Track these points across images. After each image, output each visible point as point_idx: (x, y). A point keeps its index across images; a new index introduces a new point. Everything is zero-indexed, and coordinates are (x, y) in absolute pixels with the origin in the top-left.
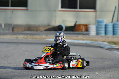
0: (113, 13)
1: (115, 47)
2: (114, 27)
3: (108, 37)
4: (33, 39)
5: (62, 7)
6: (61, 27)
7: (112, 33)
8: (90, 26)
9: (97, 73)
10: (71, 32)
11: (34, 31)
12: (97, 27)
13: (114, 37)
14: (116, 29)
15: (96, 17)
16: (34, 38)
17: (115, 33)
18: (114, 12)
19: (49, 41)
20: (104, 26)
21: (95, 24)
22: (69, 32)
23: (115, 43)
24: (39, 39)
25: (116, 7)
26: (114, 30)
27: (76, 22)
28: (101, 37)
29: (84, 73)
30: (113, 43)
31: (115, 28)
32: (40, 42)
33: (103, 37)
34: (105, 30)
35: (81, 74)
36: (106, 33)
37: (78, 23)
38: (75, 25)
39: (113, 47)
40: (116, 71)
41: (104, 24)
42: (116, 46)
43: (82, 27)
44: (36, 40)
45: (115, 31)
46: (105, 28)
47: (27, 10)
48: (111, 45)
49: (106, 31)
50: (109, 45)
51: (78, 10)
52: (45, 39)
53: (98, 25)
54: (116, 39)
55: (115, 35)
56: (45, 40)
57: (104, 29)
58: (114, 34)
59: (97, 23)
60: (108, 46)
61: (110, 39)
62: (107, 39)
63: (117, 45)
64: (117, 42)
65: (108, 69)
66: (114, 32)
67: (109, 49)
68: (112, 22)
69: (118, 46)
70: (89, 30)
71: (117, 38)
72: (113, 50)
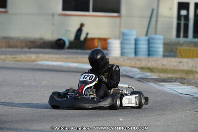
0: (148, 20)
1: (151, 76)
2: (149, 44)
3: (139, 60)
4: (15, 61)
5: (64, 9)
6: (62, 42)
7: (147, 53)
8: (110, 41)
9: (121, 119)
10: (79, 51)
11: (16, 47)
12: (122, 43)
13: (149, 61)
14: (152, 47)
15: (120, 26)
16: (16, 59)
17: (151, 53)
18: (151, 18)
19: (42, 65)
20: (133, 42)
21: (119, 38)
22: (74, 51)
23: (151, 70)
24: (25, 61)
25: (153, 10)
26: (149, 47)
27: (87, 34)
28: (128, 59)
29: (100, 119)
30: (148, 70)
31: (151, 45)
32: (27, 66)
33: (132, 59)
34: (136, 48)
35: (94, 120)
36: (136, 53)
37: (89, 36)
38: (86, 39)
39: (148, 76)
40: (152, 116)
41: (134, 37)
42: (153, 74)
43: (98, 42)
44: (20, 63)
45: (151, 49)
46: (136, 44)
47: (6, 12)
48: (144, 73)
49: (137, 50)
50: (141, 72)
51: (91, 13)
52: (35, 61)
53: (124, 39)
54: (153, 63)
55: (151, 57)
56: (34, 63)
57: (133, 46)
58: (149, 55)
59: (121, 36)
60: (139, 74)
61: (144, 64)
62: (138, 62)
63: (155, 72)
64: (154, 68)
65: (139, 113)
66: (149, 51)
67: (141, 80)
68: (146, 35)
69: (156, 75)
70: (109, 48)
71: (154, 61)
72: (148, 81)
